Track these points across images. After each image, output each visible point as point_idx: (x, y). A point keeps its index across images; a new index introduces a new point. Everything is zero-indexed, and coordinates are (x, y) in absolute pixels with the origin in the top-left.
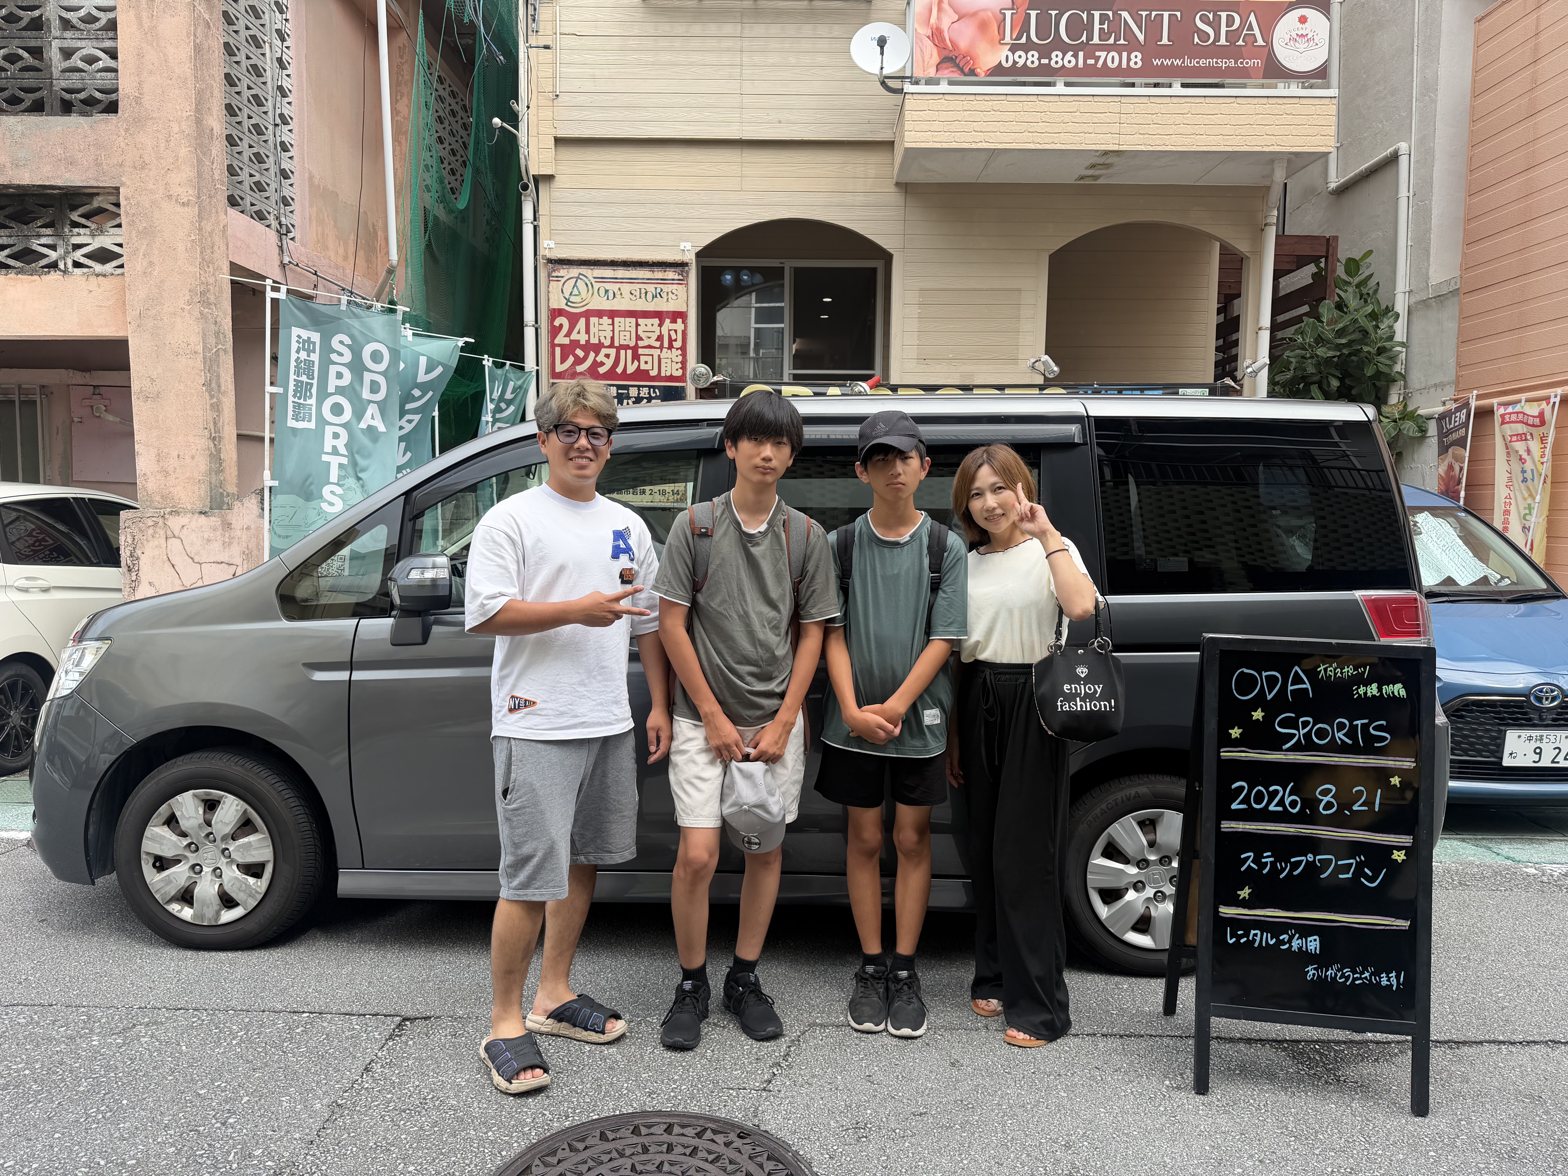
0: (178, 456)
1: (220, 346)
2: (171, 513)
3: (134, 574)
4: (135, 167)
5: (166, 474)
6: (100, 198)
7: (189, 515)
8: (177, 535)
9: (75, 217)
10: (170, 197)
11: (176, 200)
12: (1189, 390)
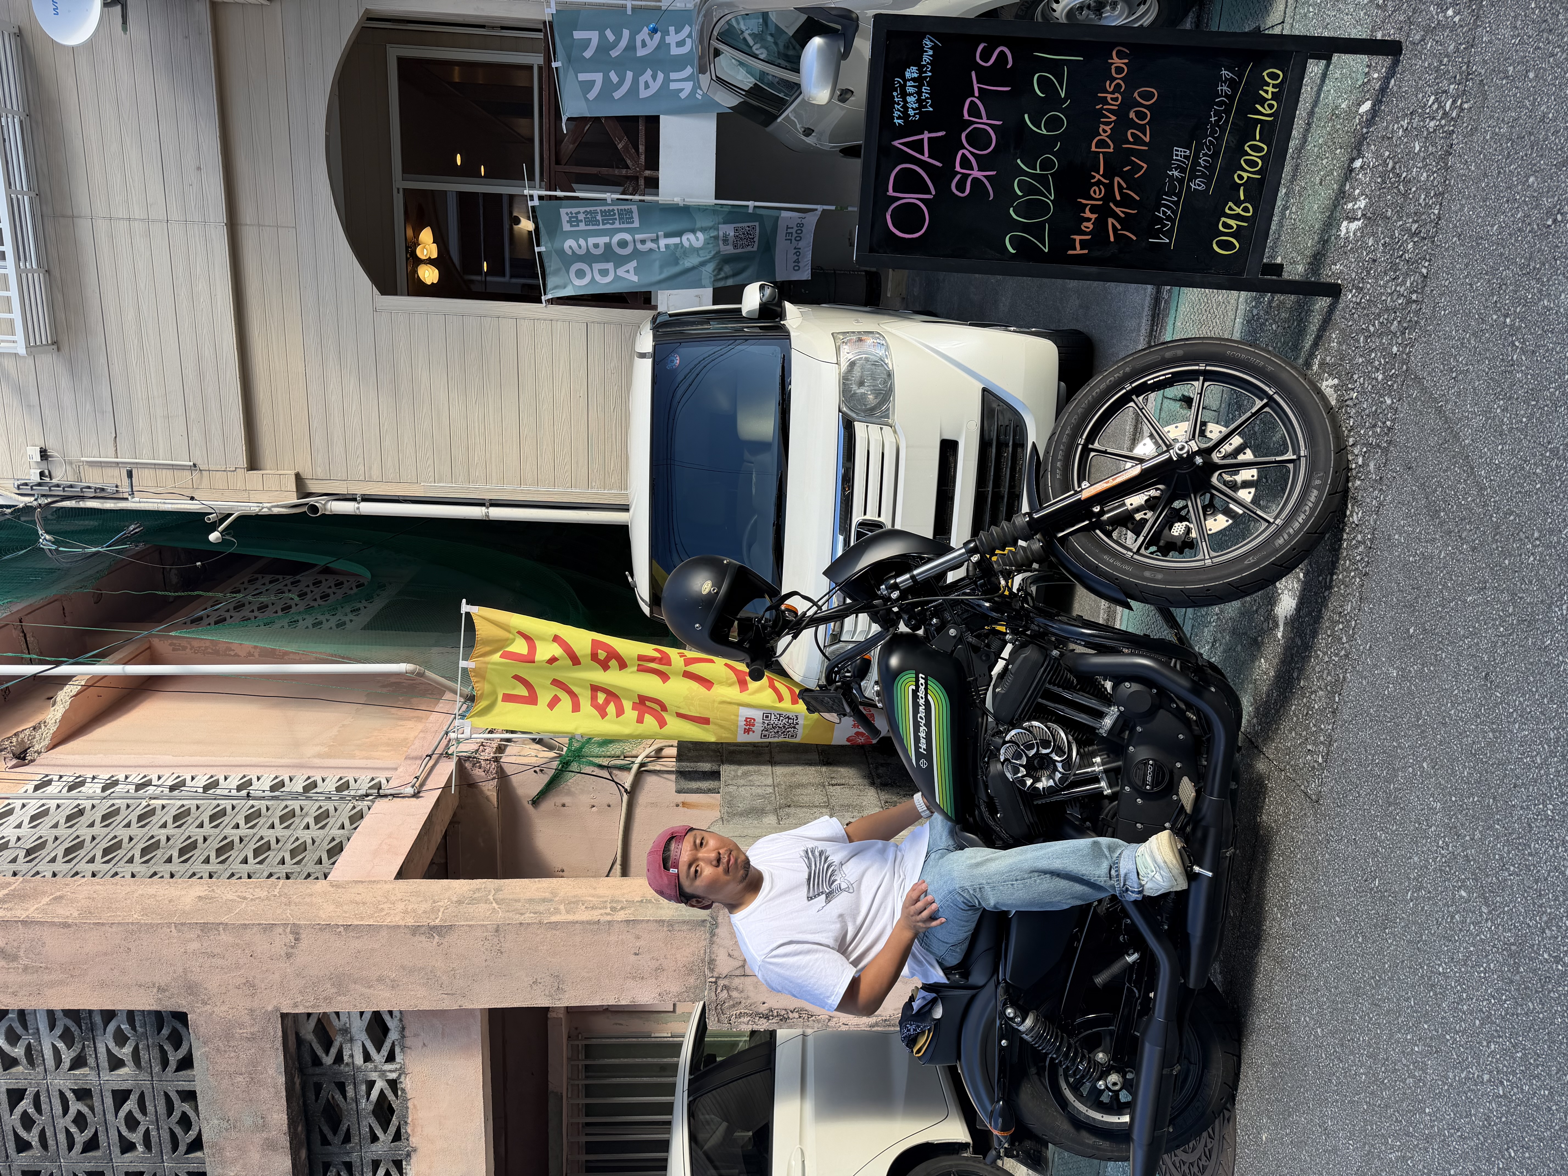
0: (636, 954)
1: (491, 897)
2: (712, 970)
3: (791, 1015)
4: (253, 995)
5: (660, 969)
6: (302, 1033)
7: (715, 947)
8: (741, 963)
9: (328, 1060)
10: (289, 956)
11: (292, 947)
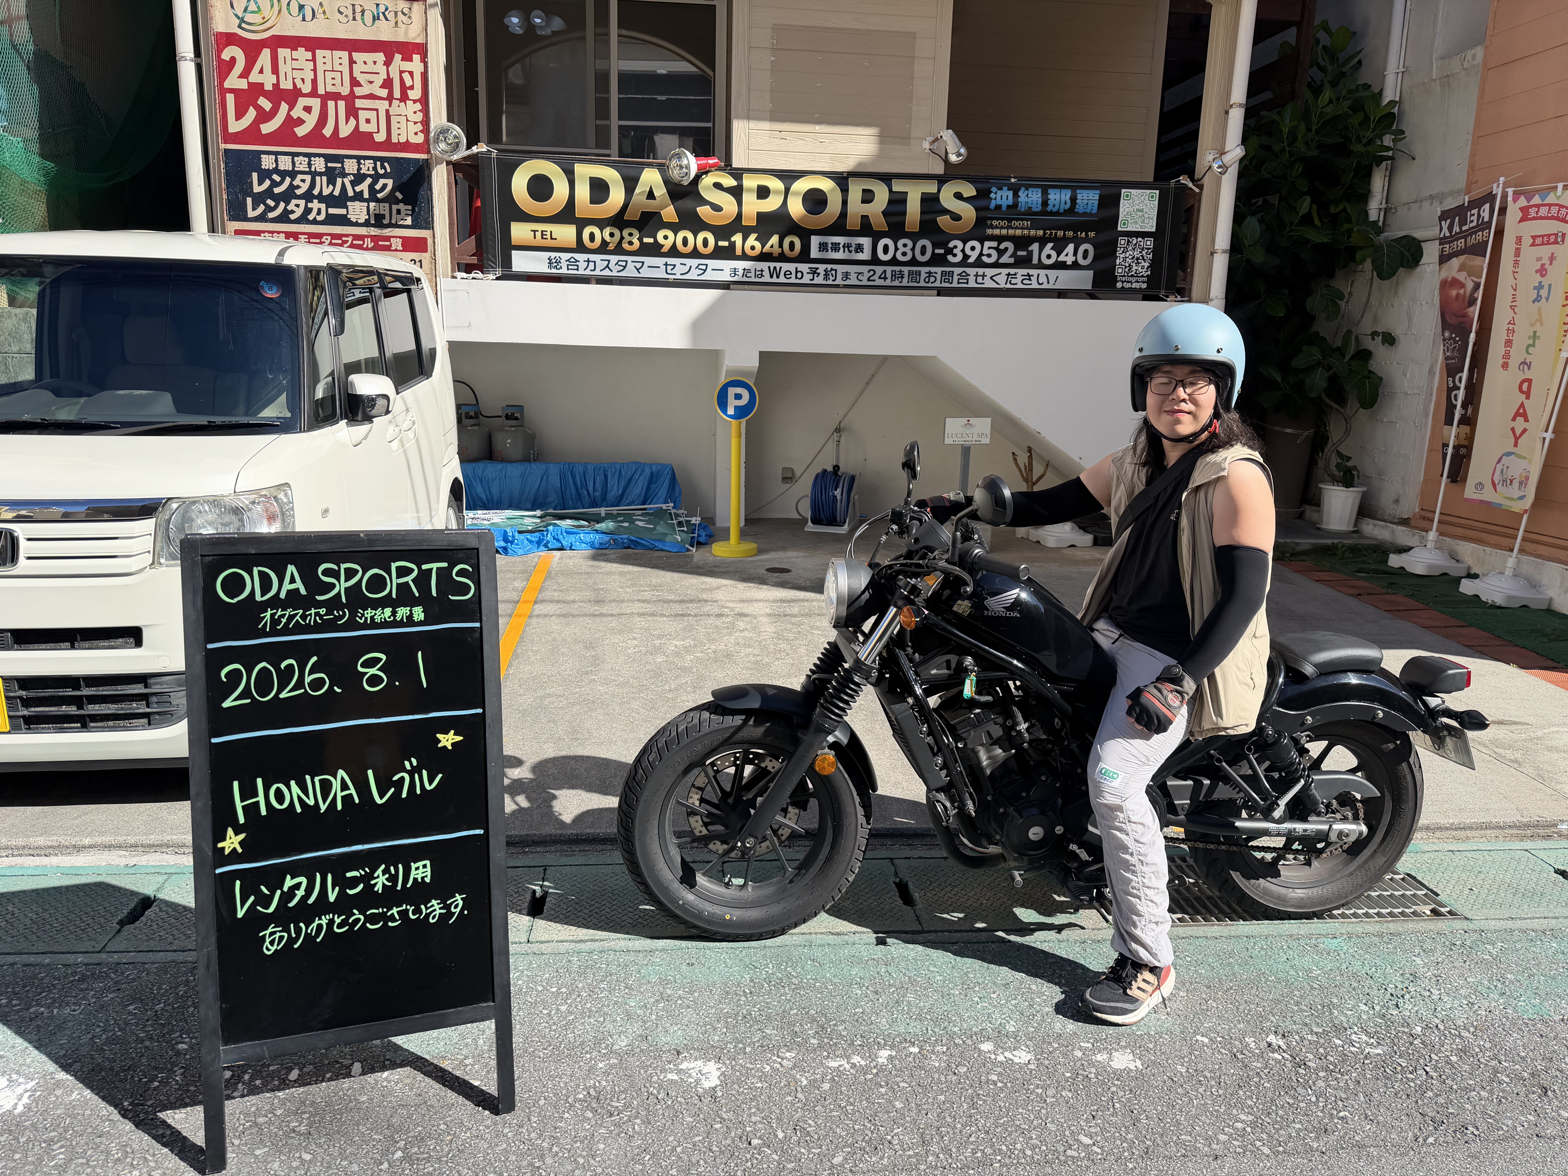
12: (1134, 191)
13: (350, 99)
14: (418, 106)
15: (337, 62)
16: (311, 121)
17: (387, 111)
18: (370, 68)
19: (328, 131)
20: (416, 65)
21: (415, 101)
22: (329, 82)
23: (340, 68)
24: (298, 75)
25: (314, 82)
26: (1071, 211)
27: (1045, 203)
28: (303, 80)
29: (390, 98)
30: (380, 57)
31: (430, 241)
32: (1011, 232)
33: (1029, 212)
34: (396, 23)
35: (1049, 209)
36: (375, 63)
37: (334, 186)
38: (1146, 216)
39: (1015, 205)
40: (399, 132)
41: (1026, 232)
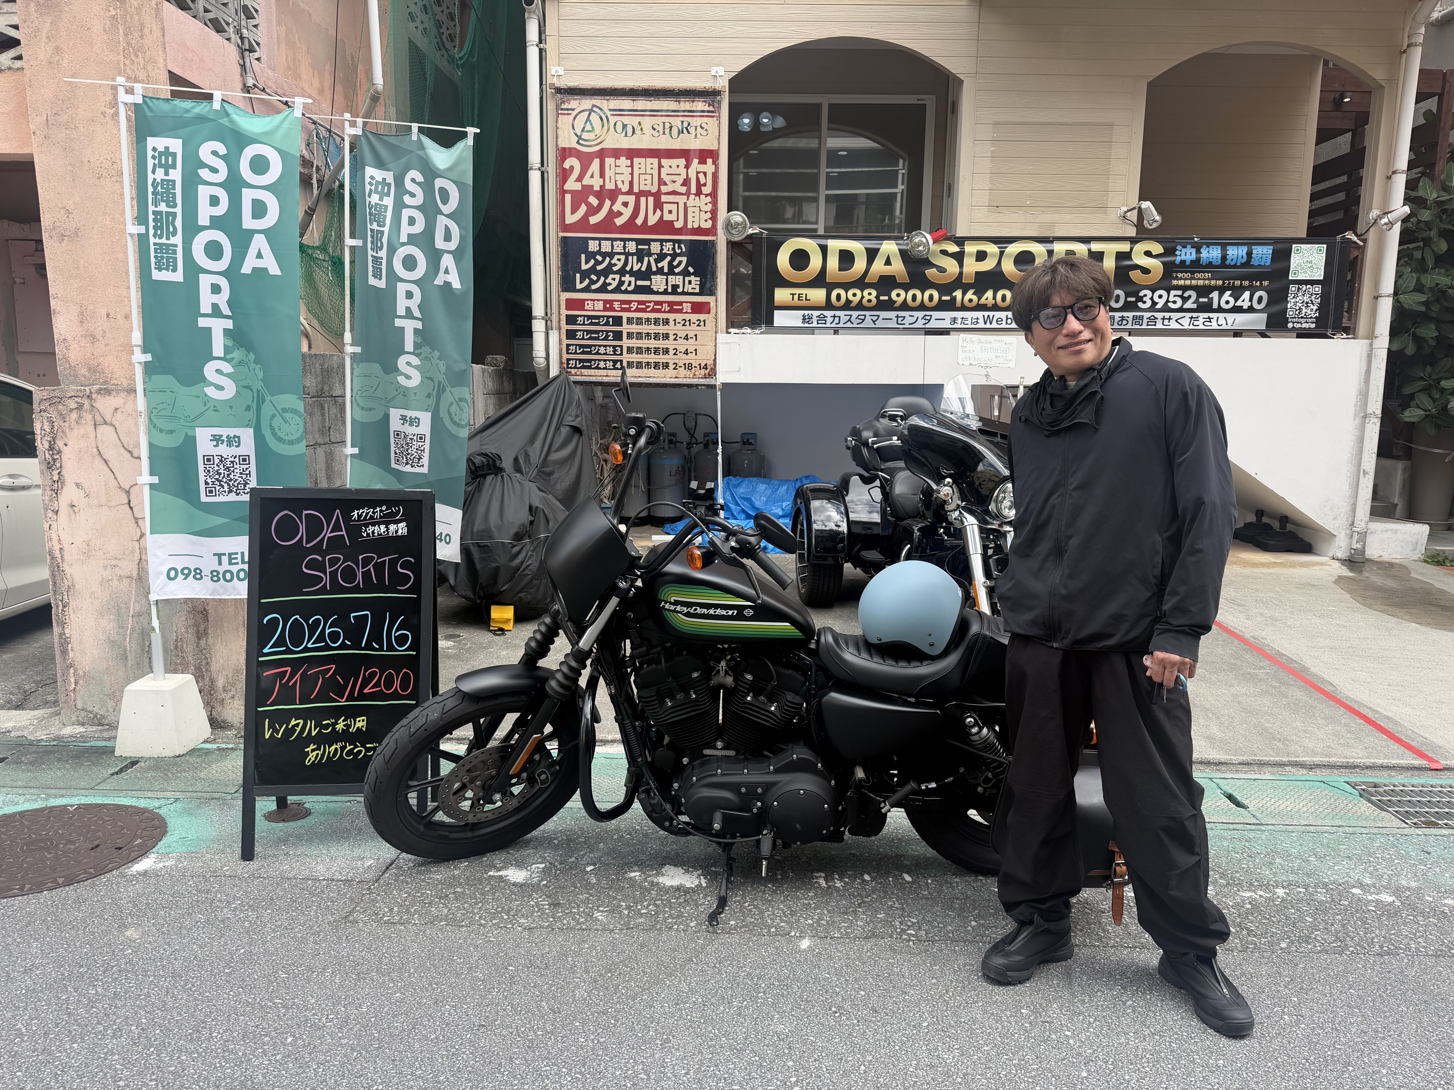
0: (108, 315)
2: (99, 392)
3: (55, 472)
5: (93, 339)
8: (108, 420)
12: (1303, 246)
13: (657, 196)
14: (709, 199)
15: (649, 166)
16: (627, 213)
17: (685, 204)
18: (674, 170)
19: (639, 221)
20: (709, 167)
21: (706, 195)
22: (642, 182)
23: (651, 172)
24: (619, 178)
25: (631, 183)
26: (1247, 264)
27: (1224, 257)
28: (623, 182)
29: (688, 194)
30: (682, 162)
31: (712, 304)
32: (1194, 282)
33: (1210, 265)
34: (696, 135)
35: (1227, 263)
36: (678, 166)
37: (642, 264)
38: (1315, 266)
39: (1198, 259)
40: (694, 219)
41: (1207, 282)
